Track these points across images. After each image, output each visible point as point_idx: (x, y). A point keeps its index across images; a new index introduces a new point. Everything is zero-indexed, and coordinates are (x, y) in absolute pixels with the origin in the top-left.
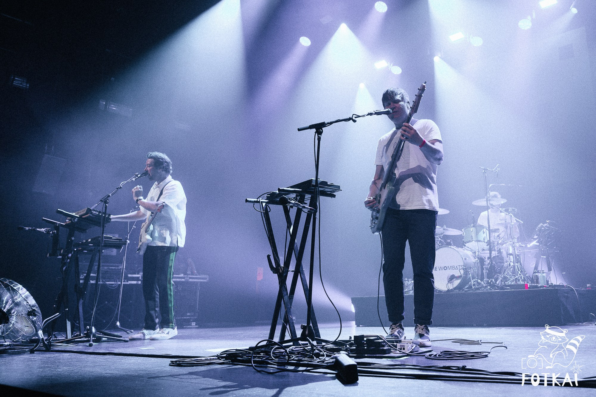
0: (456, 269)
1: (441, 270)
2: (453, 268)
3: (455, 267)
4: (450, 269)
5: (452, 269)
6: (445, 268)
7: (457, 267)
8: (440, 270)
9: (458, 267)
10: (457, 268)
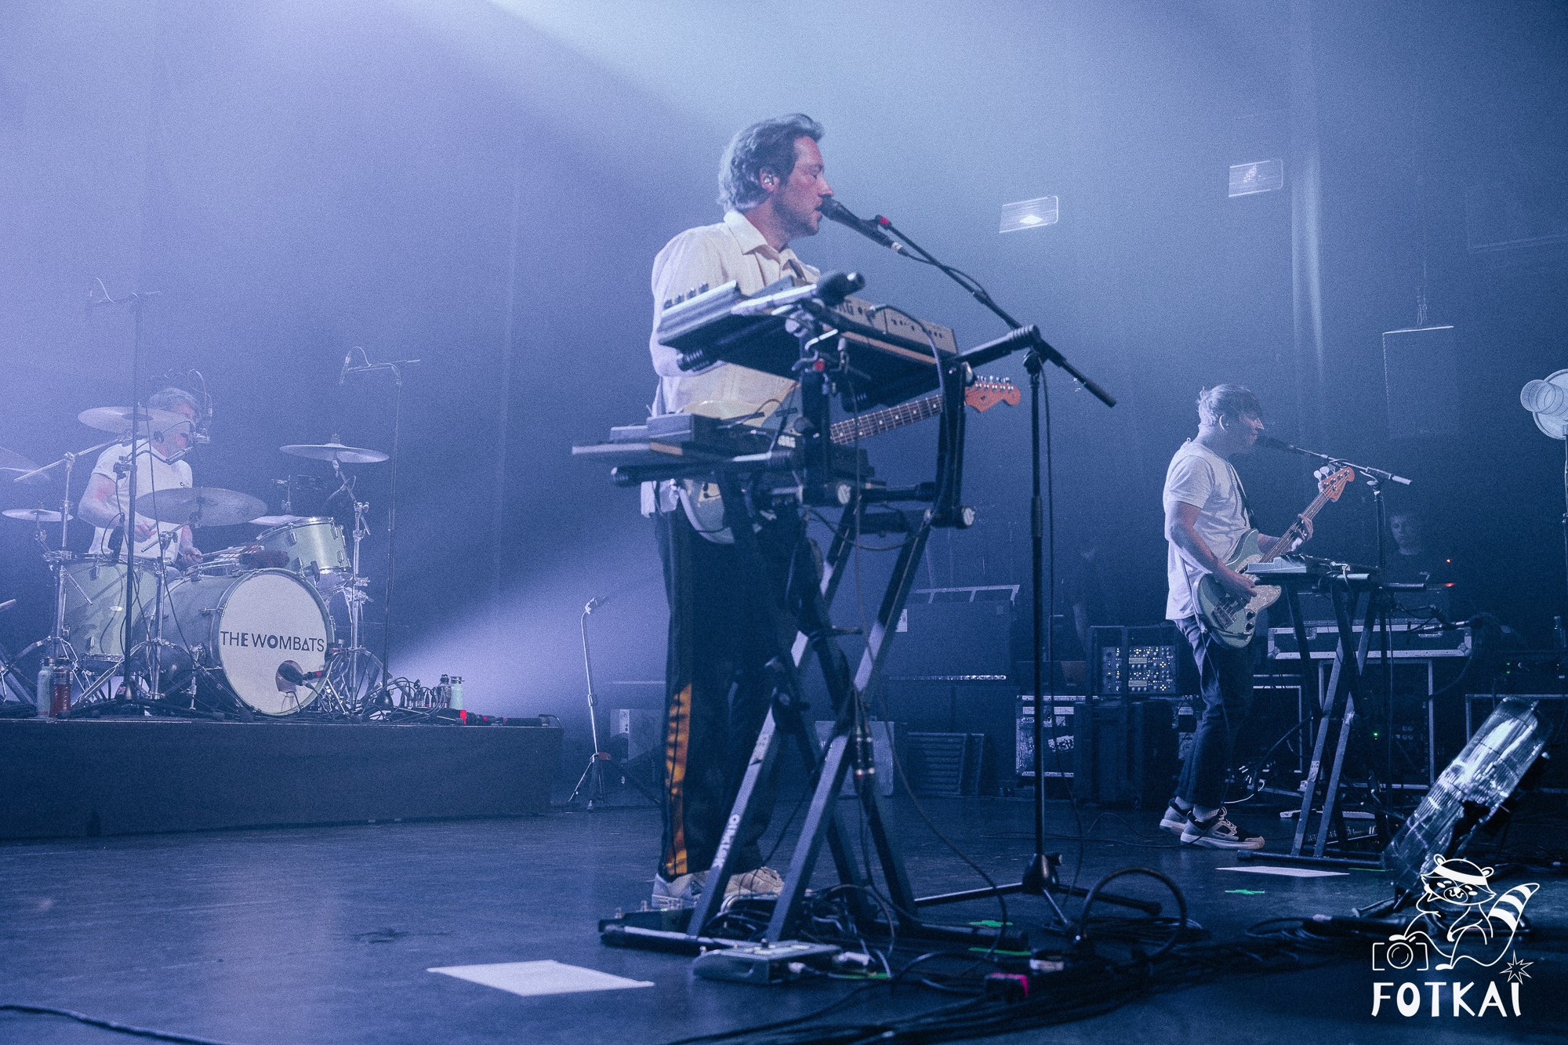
0: (303, 649)
1: (259, 643)
2: (294, 643)
3: (302, 643)
4: (285, 647)
5: (292, 648)
6: (273, 642)
7: (306, 642)
8: (255, 645)
9: (310, 643)
10: (305, 647)
